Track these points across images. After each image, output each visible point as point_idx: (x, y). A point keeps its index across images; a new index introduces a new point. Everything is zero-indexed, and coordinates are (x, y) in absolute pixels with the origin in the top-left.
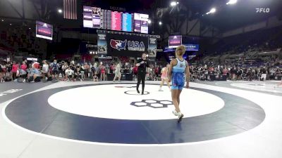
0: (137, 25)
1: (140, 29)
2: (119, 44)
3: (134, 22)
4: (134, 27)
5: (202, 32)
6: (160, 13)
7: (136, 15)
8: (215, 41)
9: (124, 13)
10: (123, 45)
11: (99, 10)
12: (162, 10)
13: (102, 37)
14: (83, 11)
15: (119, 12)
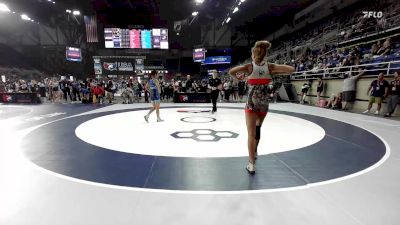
1: (159, 44)
2: (111, 66)
3: (153, 38)
4: (153, 43)
5: (234, 42)
6: (178, 26)
7: (154, 30)
9: (143, 29)
11: (119, 30)
12: (179, 23)
14: (104, 33)
15: (137, 29)
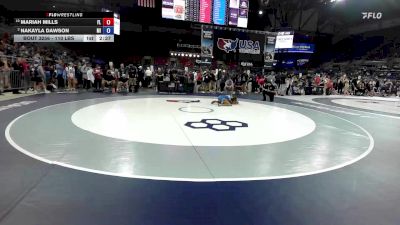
0: (233, 15)
1: (236, 20)
2: (228, 45)
3: (229, 10)
4: (228, 18)
7: (231, 1)
8: (335, 41)
10: (233, 45)
13: (208, 34)
